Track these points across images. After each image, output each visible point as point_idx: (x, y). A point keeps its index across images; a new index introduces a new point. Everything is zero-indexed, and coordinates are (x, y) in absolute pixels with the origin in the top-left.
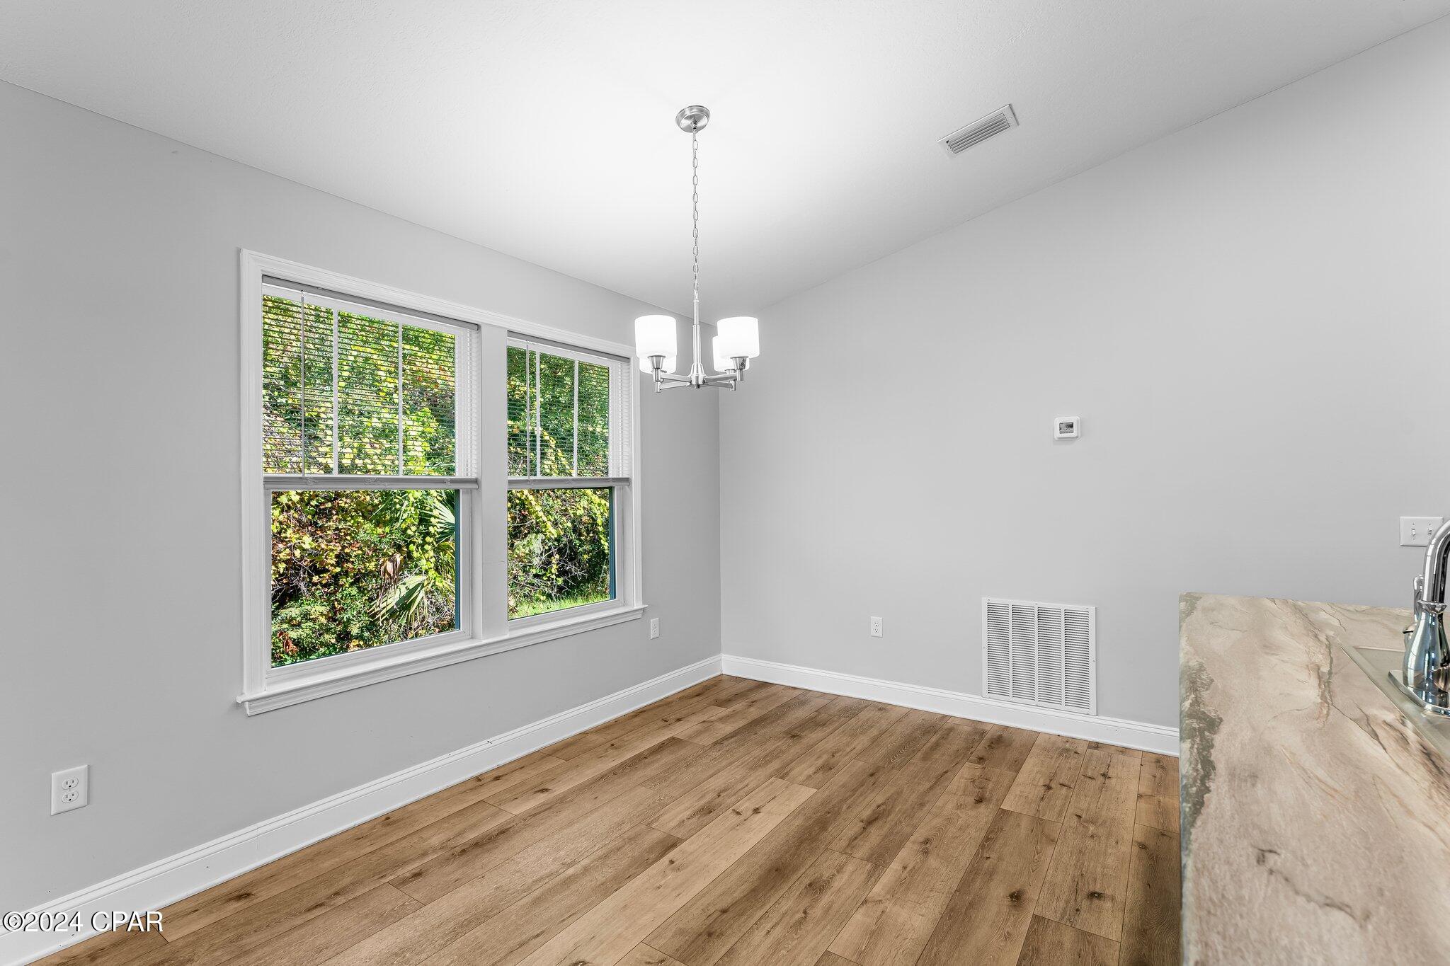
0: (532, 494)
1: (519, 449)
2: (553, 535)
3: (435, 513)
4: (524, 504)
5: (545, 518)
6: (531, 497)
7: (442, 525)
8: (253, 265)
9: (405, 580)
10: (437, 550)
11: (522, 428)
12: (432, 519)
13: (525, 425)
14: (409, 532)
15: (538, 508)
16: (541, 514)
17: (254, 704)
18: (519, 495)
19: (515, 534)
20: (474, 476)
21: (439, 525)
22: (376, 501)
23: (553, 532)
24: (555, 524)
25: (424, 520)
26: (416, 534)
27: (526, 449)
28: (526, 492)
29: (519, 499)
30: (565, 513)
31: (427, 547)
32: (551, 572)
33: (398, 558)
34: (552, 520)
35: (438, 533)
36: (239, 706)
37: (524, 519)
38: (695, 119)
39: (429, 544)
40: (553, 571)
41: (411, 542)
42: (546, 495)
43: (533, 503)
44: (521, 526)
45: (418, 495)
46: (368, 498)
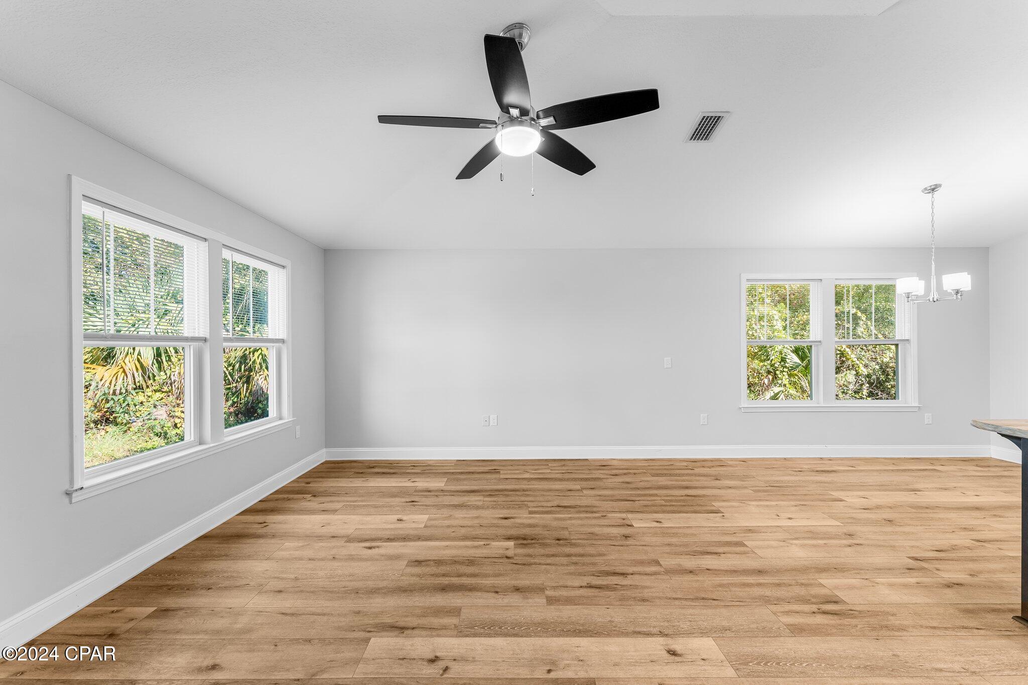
0: (849, 348)
1: (839, 322)
2: (864, 372)
3: (789, 357)
4: (843, 354)
5: (858, 362)
6: (848, 350)
7: (792, 363)
8: (745, 277)
9: (772, 389)
10: (790, 376)
11: (842, 310)
12: (787, 360)
13: (844, 308)
14: (776, 365)
15: (853, 356)
16: (855, 359)
17: (745, 409)
18: (839, 348)
19: (838, 370)
20: (819, 340)
21: (791, 363)
22: (756, 351)
23: (864, 371)
24: (866, 366)
25: (783, 360)
26: (780, 366)
27: (844, 320)
28: (844, 347)
29: (840, 351)
30: (874, 359)
31: (784, 373)
32: (862, 394)
33: (771, 377)
34: (864, 363)
35: (791, 367)
36: (740, 408)
37: (843, 362)
38: (933, 189)
39: (785, 372)
40: (864, 393)
41: (777, 370)
42: (859, 348)
43: (850, 353)
44: (842, 366)
45: (780, 347)
46: (752, 349)
